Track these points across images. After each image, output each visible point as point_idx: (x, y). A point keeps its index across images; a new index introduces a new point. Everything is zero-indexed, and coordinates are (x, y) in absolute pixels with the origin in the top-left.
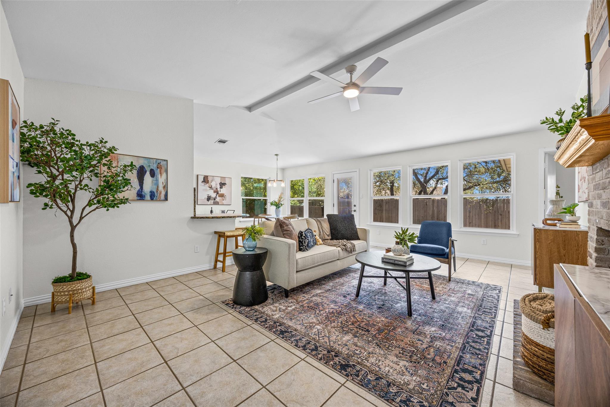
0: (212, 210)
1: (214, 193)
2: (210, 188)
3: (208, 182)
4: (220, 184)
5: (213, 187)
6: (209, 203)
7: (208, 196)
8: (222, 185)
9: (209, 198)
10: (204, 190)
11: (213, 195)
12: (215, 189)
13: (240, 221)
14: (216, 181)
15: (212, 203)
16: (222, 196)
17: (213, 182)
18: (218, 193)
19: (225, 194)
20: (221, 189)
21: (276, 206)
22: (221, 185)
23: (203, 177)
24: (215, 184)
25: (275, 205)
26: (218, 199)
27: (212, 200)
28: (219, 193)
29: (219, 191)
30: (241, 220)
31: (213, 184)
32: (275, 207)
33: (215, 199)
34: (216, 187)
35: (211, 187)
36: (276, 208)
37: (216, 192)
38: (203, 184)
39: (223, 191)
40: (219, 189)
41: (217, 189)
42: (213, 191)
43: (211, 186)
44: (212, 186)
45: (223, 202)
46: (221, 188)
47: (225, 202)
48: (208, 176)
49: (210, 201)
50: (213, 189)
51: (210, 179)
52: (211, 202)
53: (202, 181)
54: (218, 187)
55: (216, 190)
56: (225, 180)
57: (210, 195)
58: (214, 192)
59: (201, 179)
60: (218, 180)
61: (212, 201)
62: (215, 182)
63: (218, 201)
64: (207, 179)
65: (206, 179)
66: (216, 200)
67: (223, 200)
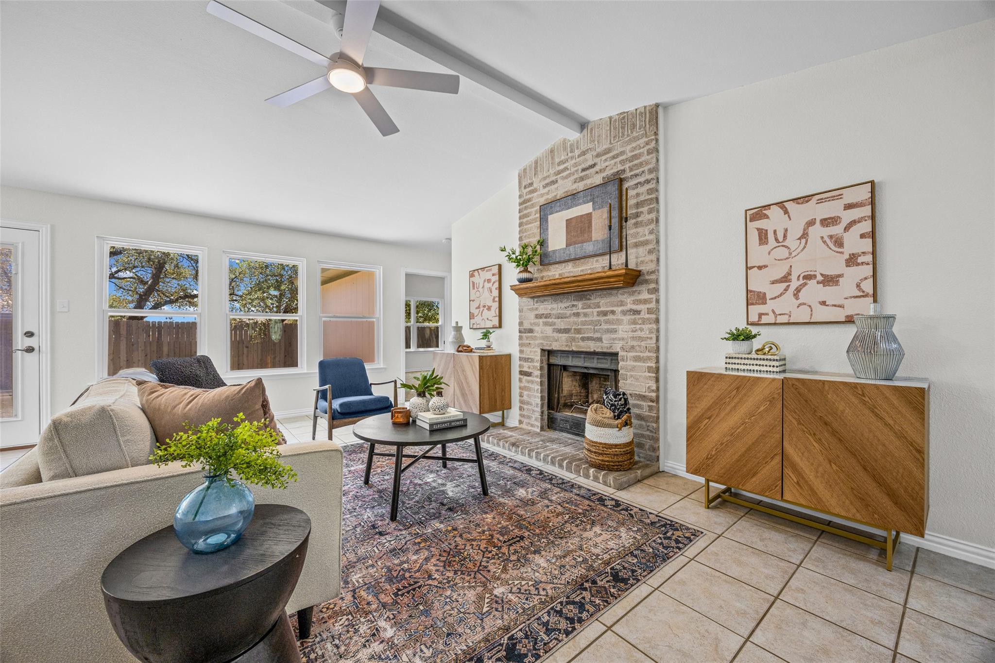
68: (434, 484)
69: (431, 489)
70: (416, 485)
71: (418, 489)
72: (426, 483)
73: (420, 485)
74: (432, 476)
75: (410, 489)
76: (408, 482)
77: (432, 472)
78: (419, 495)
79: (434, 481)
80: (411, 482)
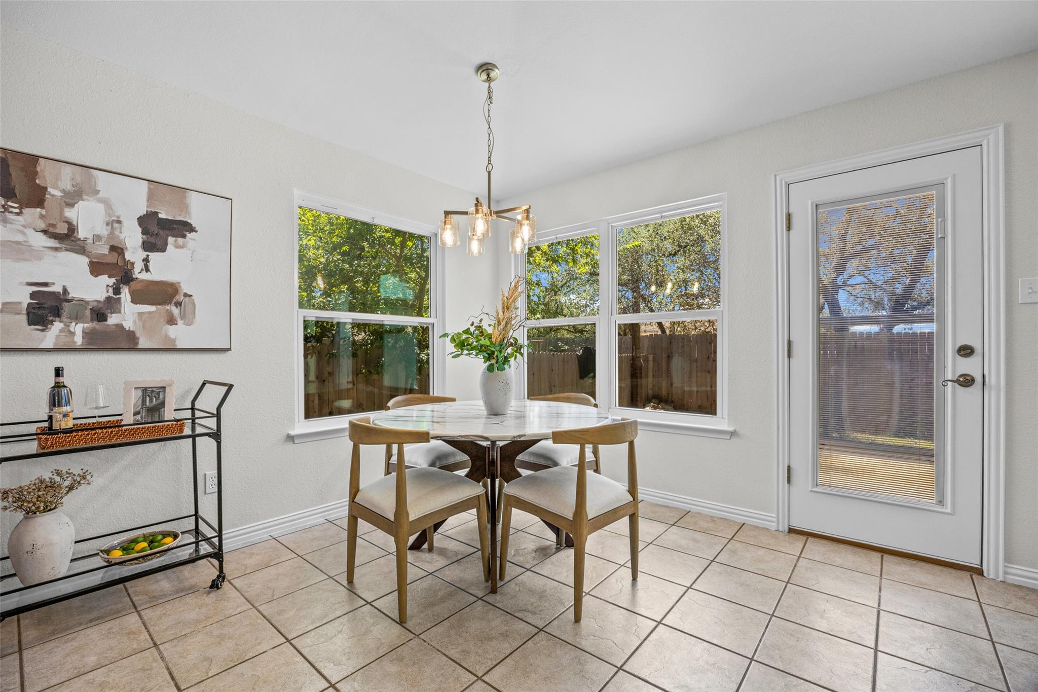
0: (58, 386)
5: (81, 234)
6: (53, 334)
7: (33, 295)
13: (291, 438)
15: (79, 340)
19: (185, 288)
20: (154, 256)
21: (490, 356)
22: (154, 229)
25: (481, 349)
27: (77, 318)
29: (139, 266)
30: (292, 433)
32: (478, 364)
36: (490, 369)
41: (117, 250)
43: (62, 229)
45: (172, 331)
46: (153, 245)
55: (113, 258)
56: (184, 207)
61: (78, 329)
63: (128, 325)
66: (113, 320)
67: (172, 321)
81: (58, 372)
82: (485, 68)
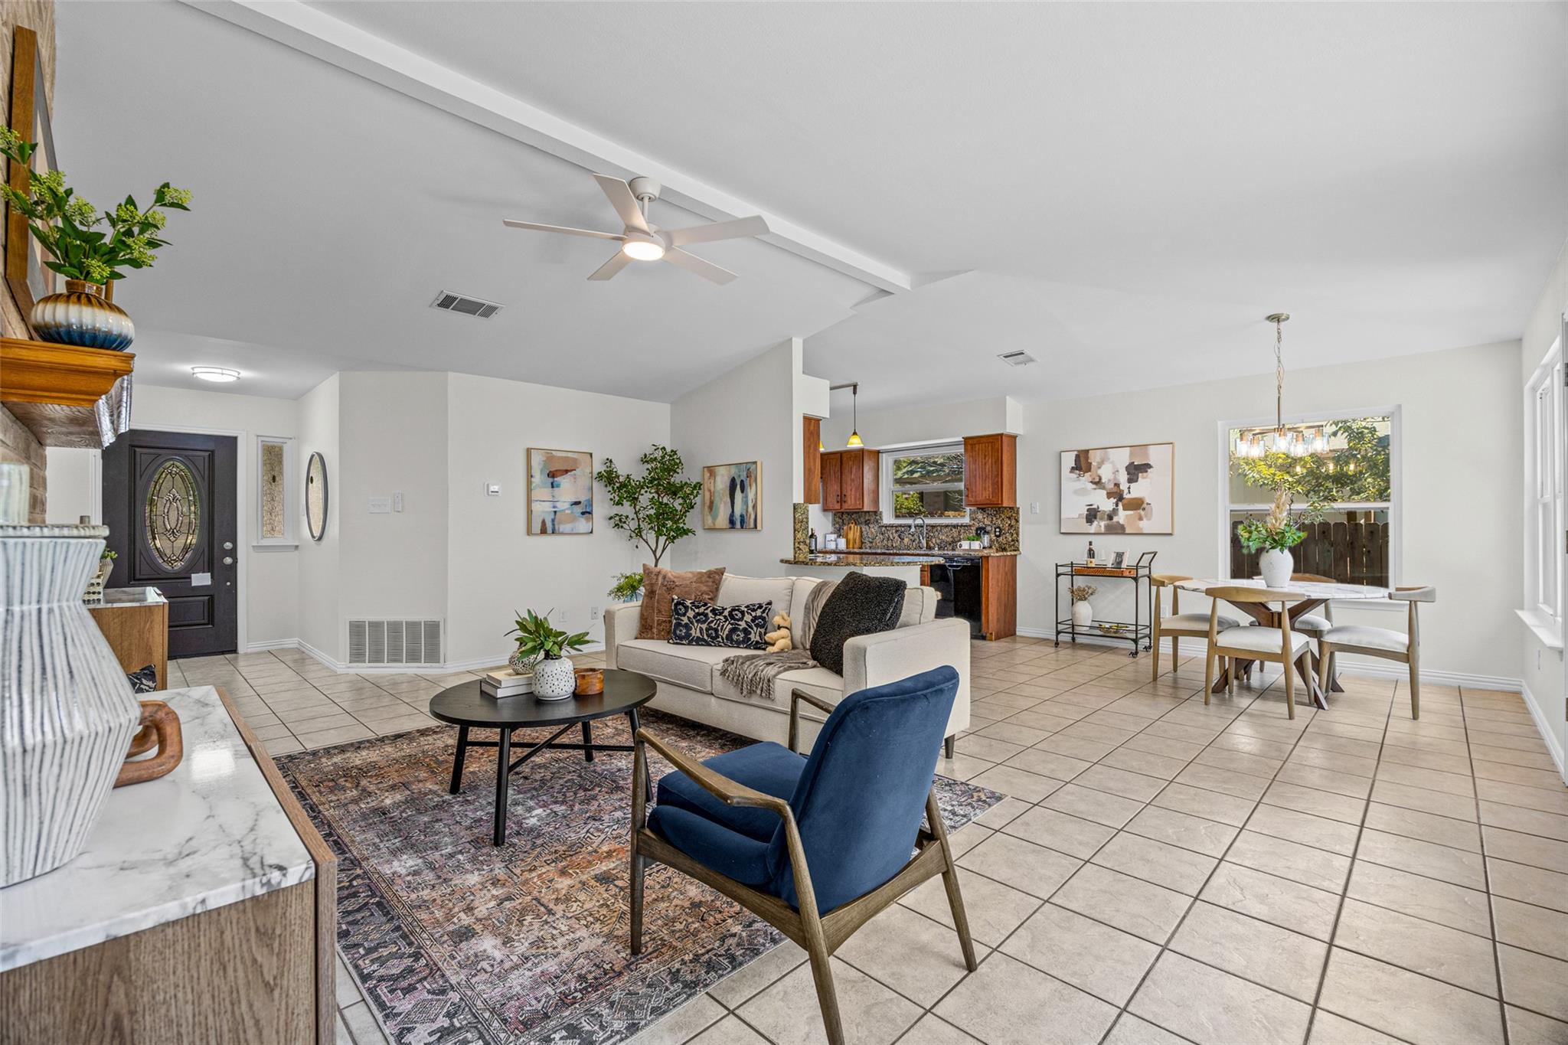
1: (1109, 497)
2: (1094, 486)
3: (1089, 469)
4: (1127, 468)
5: (1103, 481)
6: (1093, 528)
7: (1088, 510)
8: (1135, 471)
9: (1092, 515)
10: (1076, 492)
11: (1107, 505)
12: (1112, 486)
14: (1113, 463)
15: (1103, 530)
16: (1137, 505)
17: (1103, 467)
18: (1120, 498)
19: (1147, 500)
20: (1132, 485)
22: (1133, 471)
23: (1073, 455)
24: (1113, 468)
26: (1122, 516)
27: (1102, 519)
28: (1126, 496)
29: (1126, 491)
31: (1106, 473)
33: (1110, 518)
34: (1115, 478)
35: (1098, 483)
37: (1117, 494)
38: (1074, 476)
39: (1137, 491)
40: (1124, 486)
41: (1117, 485)
42: (1105, 492)
44: (1100, 479)
46: (1132, 479)
47: (1145, 525)
48: (1087, 451)
49: (1095, 523)
50: (1104, 488)
51: (1094, 458)
52: (1100, 525)
53: (1073, 468)
54: (1123, 477)
56: (1146, 455)
57: (1095, 507)
58: (1109, 495)
59: (1069, 461)
60: (1121, 459)
61: (1103, 524)
62: (1111, 465)
63: (1121, 522)
64: (1087, 458)
65: (1082, 459)
66: (1115, 519)
67: (1141, 519)
68: (531, 803)
69: (538, 795)
70: (563, 802)
71: (559, 795)
72: (545, 806)
73: (556, 803)
74: (532, 822)
75: (572, 794)
76: (577, 807)
77: (531, 830)
78: (557, 787)
79: (530, 809)
80: (572, 807)
81: (1090, 543)
82: (1276, 318)
